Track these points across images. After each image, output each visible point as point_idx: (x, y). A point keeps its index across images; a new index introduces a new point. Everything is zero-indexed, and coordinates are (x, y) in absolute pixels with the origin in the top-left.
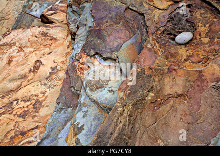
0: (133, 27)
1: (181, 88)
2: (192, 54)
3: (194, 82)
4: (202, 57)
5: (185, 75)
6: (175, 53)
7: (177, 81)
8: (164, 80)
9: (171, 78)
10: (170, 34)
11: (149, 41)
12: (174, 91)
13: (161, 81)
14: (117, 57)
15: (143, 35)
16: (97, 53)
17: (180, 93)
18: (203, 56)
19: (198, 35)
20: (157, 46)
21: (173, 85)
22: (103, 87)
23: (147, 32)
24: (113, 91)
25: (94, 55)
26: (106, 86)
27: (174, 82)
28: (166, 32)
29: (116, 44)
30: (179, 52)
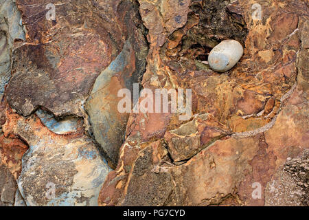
0: (115, 32)
1: (227, 180)
2: (245, 93)
3: (250, 163)
4: (263, 99)
5: (233, 150)
6: (210, 96)
7: (218, 167)
8: (192, 171)
9: (207, 162)
10: (197, 46)
11: (153, 69)
12: (215, 191)
13: (188, 174)
14: (87, 113)
15: (138, 50)
16: (39, 108)
17: (226, 193)
18: (265, 94)
19: (252, 44)
20: (172, 80)
21: (211, 179)
22: (64, 191)
23: (148, 44)
24: (87, 198)
25: (33, 112)
26: (69, 188)
27: (213, 171)
28: (188, 43)
29: (80, 78)
30: (219, 92)
